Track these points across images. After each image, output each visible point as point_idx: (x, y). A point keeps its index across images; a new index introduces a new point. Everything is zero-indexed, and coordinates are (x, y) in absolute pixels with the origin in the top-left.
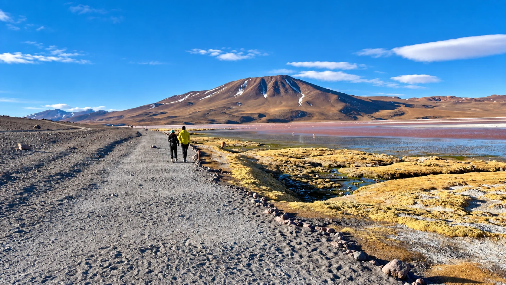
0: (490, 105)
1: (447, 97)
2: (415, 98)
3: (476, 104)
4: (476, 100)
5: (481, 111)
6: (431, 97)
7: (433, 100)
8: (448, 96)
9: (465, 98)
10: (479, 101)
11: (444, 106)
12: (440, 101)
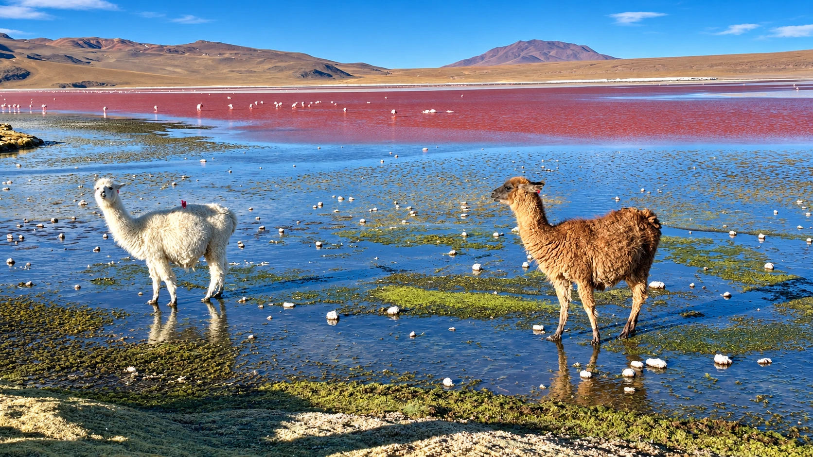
0: (197, 61)
1: (112, 41)
2: (45, 40)
3: (173, 59)
4: (170, 51)
5: (186, 72)
6: (81, 40)
7: (85, 45)
8: (116, 39)
9: (147, 44)
10: (176, 51)
11: (112, 61)
12: (100, 48)
